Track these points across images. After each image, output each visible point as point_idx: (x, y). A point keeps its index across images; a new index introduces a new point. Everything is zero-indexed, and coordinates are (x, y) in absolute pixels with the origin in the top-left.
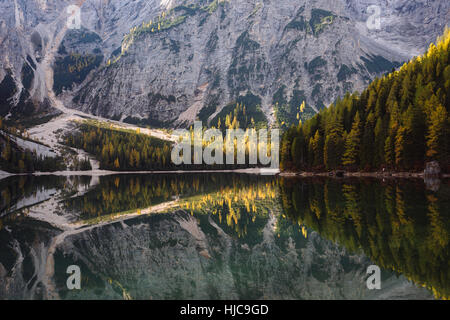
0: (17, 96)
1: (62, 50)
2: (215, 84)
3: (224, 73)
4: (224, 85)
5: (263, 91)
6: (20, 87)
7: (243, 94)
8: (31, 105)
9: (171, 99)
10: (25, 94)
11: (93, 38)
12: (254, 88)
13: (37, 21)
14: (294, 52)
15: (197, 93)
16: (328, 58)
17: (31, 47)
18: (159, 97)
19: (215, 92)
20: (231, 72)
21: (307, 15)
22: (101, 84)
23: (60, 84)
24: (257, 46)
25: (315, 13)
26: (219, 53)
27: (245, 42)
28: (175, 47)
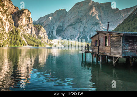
0: (51, 35)
1: (57, 28)
2: (80, 34)
3: (82, 32)
4: (81, 34)
5: (88, 35)
6: (51, 34)
7: (84, 35)
8: (53, 37)
9: (73, 36)
10: (52, 35)
11: (62, 27)
12: (86, 34)
13: (54, 24)
14: (93, 29)
15: (77, 35)
17: (53, 28)
18: (72, 36)
19: (80, 35)
21: (95, 23)
22: (63, 34)
23: (57, 34)
24: (87, 28)
25: (96, 23)
26: (81, 29)
27: (85, 27)
28: (74, 28)
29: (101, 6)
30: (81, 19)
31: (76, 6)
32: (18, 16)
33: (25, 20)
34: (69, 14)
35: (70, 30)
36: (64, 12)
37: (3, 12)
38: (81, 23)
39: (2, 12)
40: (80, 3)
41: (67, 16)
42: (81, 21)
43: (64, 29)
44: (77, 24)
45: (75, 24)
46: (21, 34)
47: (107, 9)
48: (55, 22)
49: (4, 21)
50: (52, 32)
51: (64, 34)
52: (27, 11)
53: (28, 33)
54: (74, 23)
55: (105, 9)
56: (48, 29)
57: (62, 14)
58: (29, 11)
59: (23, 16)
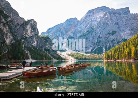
2: (94, 45)
4: (96, 45)
5: (103, 46)
7: (99, 46)
12: (101, 45)
14: (109, 38)
15: (91, 46)
16: (115, 39)
20: (97, 42)
24: (101, 38)
25: (112, 31)
26: (95, 39)
27: (99, 37)
28: (87, 38)
29: (118, 12)
31: (88, 14)
32: (23, 27)
33: (30, 31)
34: (81, 23)
37: (5, 23)
38: (95, 33)
39: (3, 23)
40: (93, 10)
41: (79, 26)
42: (95, 30)
44: (90, 34)
45: (88, 34)
46: (25, 46)
47: (125, 16)
48: (65, 33)
49: (6, 32)
52: (33, 21)
53: (33, 45)
54: (86, 33)
55: (122, 16)
57: (73, 23)
58: (35, 22)
59: (28, 27)
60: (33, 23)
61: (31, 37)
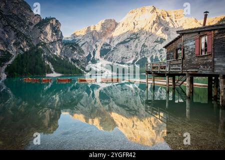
0: (92, 58)
1: (102, 48)
2: (137, 55)
3: (139, 52)
4: (139, 55)
5: (148, 57)
6: (92, 56)
7: (143, 57)
8: (95, 60)
9: (126, 58)
11: (109, 45)
12: (146, 56)
13: (96, 41)
14: (156, 48)
15: (133, 57)
17: (95, 47)
18: (124, 58)
19: (137, 57)
20: (141, 52)
21: (159, 40)
22: (111, 55)
23: (101, 55)
24: (147, 46)
25: (161, 39)
26: (138, 48)
27: (144, 46)
28: (128, 47)
30: (138, 34)
32: (39, 28)
33: (51, 35)
35: (122, 50)
36: (113, 23)
38: (139, 40)
41: (116, 29)
42: (138, 36)
43: (112, 49)
44: (132, 41)
45: (129, 41)
46: (44, 56)
48: (98, 38)
50: (94, 53)
51: (113, 55)
52: (54, 21)
53: (55, 54)
54: (127, 40)
56: (88, 48)
57: (109, 26)
58: (57, 21)
59: (48, 29)
60: (54, 23)
61: (51, 43)
